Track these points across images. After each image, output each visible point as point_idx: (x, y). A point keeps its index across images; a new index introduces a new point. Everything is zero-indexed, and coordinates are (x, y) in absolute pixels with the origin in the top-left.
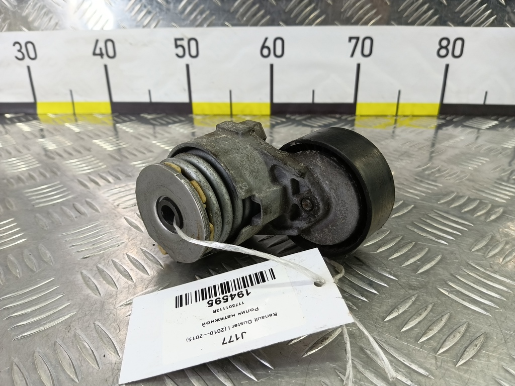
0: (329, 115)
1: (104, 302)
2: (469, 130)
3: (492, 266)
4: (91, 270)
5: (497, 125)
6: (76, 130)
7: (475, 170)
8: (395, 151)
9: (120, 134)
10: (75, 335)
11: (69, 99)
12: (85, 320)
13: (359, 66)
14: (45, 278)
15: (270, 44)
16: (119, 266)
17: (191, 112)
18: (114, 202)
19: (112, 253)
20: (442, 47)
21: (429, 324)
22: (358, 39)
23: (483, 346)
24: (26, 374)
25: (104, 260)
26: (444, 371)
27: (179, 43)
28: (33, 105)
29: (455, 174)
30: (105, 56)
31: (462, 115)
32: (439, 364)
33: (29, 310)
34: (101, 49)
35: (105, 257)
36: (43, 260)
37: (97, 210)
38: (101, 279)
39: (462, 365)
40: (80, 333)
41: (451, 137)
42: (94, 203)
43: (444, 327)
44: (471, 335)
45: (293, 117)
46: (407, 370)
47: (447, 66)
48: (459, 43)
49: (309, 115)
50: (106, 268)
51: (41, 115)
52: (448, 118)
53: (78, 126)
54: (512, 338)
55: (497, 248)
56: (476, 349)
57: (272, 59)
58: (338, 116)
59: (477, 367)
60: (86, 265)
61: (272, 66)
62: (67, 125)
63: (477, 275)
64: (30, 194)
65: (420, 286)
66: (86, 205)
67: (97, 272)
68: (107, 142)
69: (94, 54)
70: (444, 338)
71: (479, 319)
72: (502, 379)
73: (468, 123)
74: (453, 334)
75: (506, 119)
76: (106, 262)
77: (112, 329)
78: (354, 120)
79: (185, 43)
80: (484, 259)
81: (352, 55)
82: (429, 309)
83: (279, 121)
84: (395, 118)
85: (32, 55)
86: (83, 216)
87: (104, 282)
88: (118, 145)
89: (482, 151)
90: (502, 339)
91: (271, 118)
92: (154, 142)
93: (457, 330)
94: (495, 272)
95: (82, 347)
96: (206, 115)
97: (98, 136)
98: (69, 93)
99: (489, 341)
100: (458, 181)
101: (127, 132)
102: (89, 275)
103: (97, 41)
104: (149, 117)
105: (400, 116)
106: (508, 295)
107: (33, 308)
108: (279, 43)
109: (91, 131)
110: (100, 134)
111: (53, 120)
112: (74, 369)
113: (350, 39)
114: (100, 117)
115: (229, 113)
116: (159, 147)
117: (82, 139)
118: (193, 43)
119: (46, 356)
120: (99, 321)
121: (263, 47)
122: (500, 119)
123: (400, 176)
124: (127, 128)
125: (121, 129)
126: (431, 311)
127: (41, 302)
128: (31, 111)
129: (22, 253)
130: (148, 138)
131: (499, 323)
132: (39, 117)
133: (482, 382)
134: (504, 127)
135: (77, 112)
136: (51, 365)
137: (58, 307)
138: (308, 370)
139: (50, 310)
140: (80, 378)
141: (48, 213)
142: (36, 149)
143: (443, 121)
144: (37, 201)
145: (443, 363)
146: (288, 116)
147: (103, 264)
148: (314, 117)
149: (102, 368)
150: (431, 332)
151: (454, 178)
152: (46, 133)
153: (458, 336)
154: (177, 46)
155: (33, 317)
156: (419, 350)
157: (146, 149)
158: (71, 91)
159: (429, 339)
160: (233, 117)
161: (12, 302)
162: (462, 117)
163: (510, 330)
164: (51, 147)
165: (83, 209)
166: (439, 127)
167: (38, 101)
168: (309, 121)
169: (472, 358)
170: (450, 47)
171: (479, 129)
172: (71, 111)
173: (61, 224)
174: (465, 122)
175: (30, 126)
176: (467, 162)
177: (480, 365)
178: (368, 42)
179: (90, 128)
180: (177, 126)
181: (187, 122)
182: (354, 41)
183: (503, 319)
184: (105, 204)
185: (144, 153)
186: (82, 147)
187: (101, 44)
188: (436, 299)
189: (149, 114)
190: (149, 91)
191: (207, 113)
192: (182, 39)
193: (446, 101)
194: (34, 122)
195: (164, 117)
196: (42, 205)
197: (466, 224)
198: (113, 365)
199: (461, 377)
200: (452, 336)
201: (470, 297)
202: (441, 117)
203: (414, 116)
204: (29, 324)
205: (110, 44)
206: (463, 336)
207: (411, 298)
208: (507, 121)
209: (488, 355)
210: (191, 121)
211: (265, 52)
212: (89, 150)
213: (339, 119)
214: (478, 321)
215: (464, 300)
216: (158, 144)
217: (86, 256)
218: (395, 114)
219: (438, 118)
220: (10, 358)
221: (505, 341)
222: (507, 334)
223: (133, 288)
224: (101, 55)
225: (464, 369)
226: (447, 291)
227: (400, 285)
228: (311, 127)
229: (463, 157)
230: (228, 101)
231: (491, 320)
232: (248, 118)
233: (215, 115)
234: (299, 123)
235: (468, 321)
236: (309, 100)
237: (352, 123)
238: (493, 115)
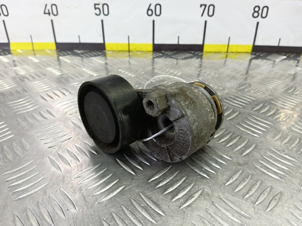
0: (188, 52)
1: (64, 176)
2: (269, 62)
3: (284, 150)
4: (55, 155)
5: (285, 59)
6: (36, 61)
7: (274, 89)
8: (227, 76)
9: (62, 64)
10: (49, 198)
11: (30, 41)
12: (54, 188)
13: (206, 22)
14: (27, 161)
15: (152, 8)
16: (71, 153)
17: (104, 49)
18: (64, 111)
19: (66, 144)
20: (255, 12)
21: (250, 187)
22: (206, 5)
23: (279, 200)
24: (23, 222)
25: (61, 148)
26: (259, 215)
27: (97, 6)
28: (8, 45)
29: (262, 91)
30: (51, 14)
32: (256, 211)
33: (20, 182)
34: (49, 10)
35: (62, 147)
36: (25, 150)
37: (54, 116)
38: (61, 161)
39: (268, 212)
40: (52, 196)
41: (259, 66)
42: (51, 111)
43: (258, 188)
44: (273, 193)
45: (166, 53)
46: (239, 215)
47: (258, 23)
48: (265, 9)
49: (176, 52)
50: (63, 154)
51: (13, 50)
52: (257, 54)
53: (36, 58)
54: (295, 195)
55: (286, 139)
56: (276, 201)
57: (154, 17)
58: (193, 52)
59: (277, 212)
60: (51, 152)
61: (154, 21)
62: (30, 57)
63: (276, 156)
64: (12, 105)
65: (244, 164)
66: (47, 112)
67: (58, 156)
68: (56, 69)
69: (45, 13)
70: (258, 195)
71: (277, 184)
72: (290, 219)
73: (269, 57)
75: (291, 55)
76: (63, 150)
77: (71, 193)
78: (202, 55)
79: (100, 7)
80: (279, 146)
81: (202, 15)
82: (249, 178)
83: (158, 56)
84: (226, 54)
85: (6, 14)
86: (46, 120)
87: (63, 163)
88: (61, 71)
89: (277, 76)
90: (290, 195)
91: (153, 53)
92: (84, 69)
93: (266, 190)
94: (286, 154)
95: (54, 205)
96: (114, 51)
97: (50, 66)
98: (30, 37)
99: (283, 197)
100: (264, 96)
101: (67, 62)
102: (53, 158)
103: (46, 5)
104: (79, 52)
105: (229, 52)
106: (293, 168)
107: (23, 181)
108: (158, 7)
109: (44, 62)
110: (50, 64)
111: (20, 54)
112: (51, 218)
113: (201, 5)
114: (49, 52)
115: (128, 49)
116: (87, 73)
117: (40, 67)
118: (105, 7)
119: (34, 211)
120: (63, 188)
121: (149, 9)
122: (287, 55)
123: (230, 93)
124: (66, 59)
125: (63, 60)
126: (251, 178)
127: (27, 177)
128: (6, 48)
129: (12, 145)
130: (80, 67)
131: (288, 186)
132: (12, 52)
133: (279, 221)
134: (290, 60)
135: (35, 49)
136: (38, 216)
137: (37, 179)
138: (184, 216)
139: (33, 182)
140: (55, 224)
141: (25, 118)
142: (13, 75)
143: (254, 56)
144: (17, 110)
145: (258, 210)
146: (163, 52)
147: (61, 151)
148: (179, 53)
149: (67, 217)
150: (251, 192)
151: (262, 94)
152: (17, 63)
153: (266, 194)
154: (96, 8)
155: (23, 186)
156: (245, 203)
157: (79, 74)
158: (31, 36)
159: (250, 196)
160: (130, 52)
161: (10, 177)
162: (265, 53)
163: (294, 190)
164: (22, 73)
165: (46, 115)
166: (251, 60)
167: (11, 42)
168: (176, 55)
169: (274, 207)
170: (260, 12)
171: (274, 61)
172: (31, 48)
173: (33, 125)
174: (267, 57)
175: (7, 58)
176: (269, 84)
177: (278, 211)
178: (211, 8)
179: (44, 60)
180: (97, 59)
181: (103, 56)
182: (203, 7)
183: (290, 183)
184: (58, 111)
185: (78, 77)
186: (41, 75)
187: (49, 7)
188: (253, 171)
189: (79, 50)
190: (79, 36)
191: (114, 49)
192: (99, 4)
193: (256, 44)
194: (9, 55)
195: (88, 52)
196: (20, 113)
197: (269, 124)
198: (73, 216)
199: (268, 219)
200: (263, 194)
201: (272, 170)
203: (237, 52)
204: (21, 191)
205: (54, 7)
206: (269, 194)
207: (240, 171)
208: (291, 56)
209: (283, 205)
211: (150, 12)
212: (45, 75)
213: (194, 54)
214: (277, 185)
215: (269, 172)
216: (87, 71)
217: (50, 147)
218: (226, 51)
219: (252, 54)
220: (13, 212)
221: (292, 196)
222: (292, 192)
223: (80, 166)
224: (49, 14)
225: (270, 214)
226: (260, 166)
227: (233, 163)
228: (177, 59)
229: (266, 80)
230: (127, 42)
231: (284, 184)
232: (139, 53)
233: (119, 51)
234: (170, 57)
235: (271, 184)
236: (176, 42)
237: (201, 57)
238: (283, 53)
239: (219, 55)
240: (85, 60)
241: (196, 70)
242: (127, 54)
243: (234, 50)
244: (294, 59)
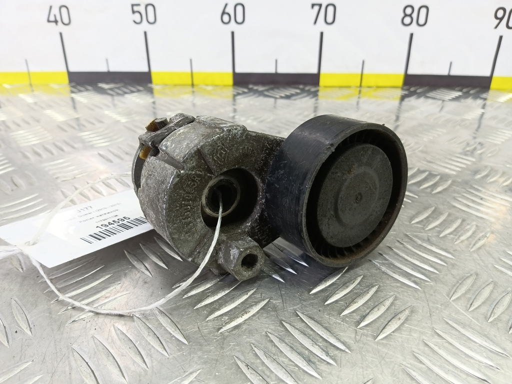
0: (293, 86)
1: (25, 277)
2: (430, 101)
3: (430, 238)
5: (460, 96)
7: (430, 141)
11: (25, 69)
13: (322, 34)
15: (230, 9)
17: (150, 81)
18: (54, 175)
20: (406, 15)
21: (355, 297)
22: (320, 5)
23: (407, 319)
26: (362, 345)
27: (136, 8)
30: (60, 23)
31: (426, 86)
32: (358, 338)
34: (55, 16)
39: (382, 339)
41: (413, 108)
42: (32, 176)
43: (369, 300)
44: (396, 308)
45: (255, 88)
46: (325, 343)
47: (412, 35)
48: (423, 11)
49: (272, 86)
52: (412, 89)
53: (32, 96)
54: (438, 311)
55: (438, 220)
56: (401, 321)
57: (233, 26)
58: (301, 87)
59: (398, 341)
61: (233, 34)
62: (21, 95)
63: (413, 247)
66: (24, 178)
70: (368, 311)
71: (407, 292)
72: (420, 352)
73: (431, 94)
74: (378, 307)
75: (470, 90)
77: (29, 305)
78: (318, 91)
79: (142, 9)
80: (422, 231)
82: (357, 282)
83: (240, 92)
84: (358, 89)
86: (19, 190)
89: (440, 123)
90: (427, 313)
91: (234, 88)
92: (107, 112)
93: (383, 303)
94: (432, 244)
96: (166, 85)
97: (50, 107)
98: (24, 62)
99: (413, 314)
100: (410, 153)
101: (82, 103)
103: (51, 8)
104: (107, 87)
105: (364, 87)
106: (441, 268)
108: (239, 8)
109: (44, 102)
110: (53, 104)
111: (8, 91)
113: (313, 5)
115: (190, 83)
116: (110, 117)
117: (34, 110)
118: (150, 9)
121: (224, 13)
122: (464, 90)
125: (78, 99)
126: (359, 283)
131: (428, 296)
133: (399, 356)
134: (466, 98)
135: (33, 82)
138: (223, 344)
143: (406, 92)
145: (362, 337)
146: (251, 86)
148: (278, 88)
149: (12, 344)
150: (355, 305)
153: (383, 309)
154: (134, 12)
156: (340, 324)
157: (97, 120)
158: (26, 61)
159: (353, 312)
160: (195, 87)
162: (427, 88)
163: (437, 304)
166: (403, 98)
168: (271, 92)
169: (393, 332)
170: (415, 16)
171: (443, 101)
172: (27, 82)
174: (428, 93)
176: (423, 134)
177: (400, 340)
178: (331, 9)
179: (44, 98)
181: (145, 92)
182: (316, 8)
183: (432, 292)
185: (93, 124)
186: (32, 120)
187: (55, 11)
188: (366, 271)
189: (107, 83)
190: (107, 60)
191: (167, 82)
192: (139, 5)
193: (410, 72)
195: (122, 86)
197: (410, 196)
199: (379, 352)
200: (376, 310)
201: (402, 269)
202: (405, 88)
203: (378, 87)
206: (388, 309)
208: (472, 92)
209: (411, 329)
210: (151, 91)
211: (226, 18)
212: (38, 121)
213: (302, 89)
214: (405, 294)
215: (394, 272)
216: (111, 114)
218: (358, 84)
219: (403, 89)
221: (431, 315)
222: (433, 307)
224: (56, 22)
225: (383, 343)
226: (379, 263)
228: (276, 98)
229: (421, 129)
230: (189, 71)
231: (419, 293)
232: (209, 88)
233: (175, 85)
234: (261, 94)
235: (395, 294)
236: (272, 70)
237: (315, 94)
238: (458, 86)
239: (345, 91)
240: (117, 98)
242: (190, 89)
243: (372, 84)
244: (476, 97)
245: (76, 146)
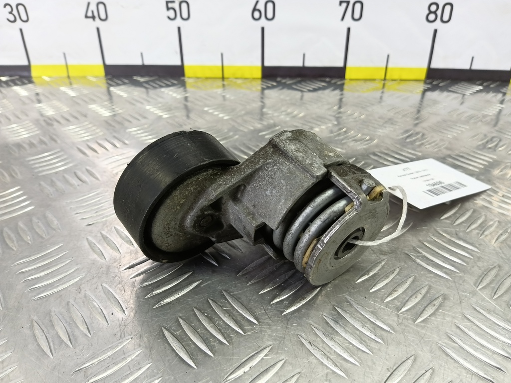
0: (319, 79)
1: (109, 267)
2: (455, 95)
3: (458, 233)
4: (96, 236)
5: (480, 91)
6: (72, 94)
7: (455, 138)
8: (380, 118)
9: (114, 98)
10: (85, 296)
11: (63, 63)
12: (93, 282)
13: (349, 29)
14: (54, 244)
15: (261, 6)
16: (121, 233)
17: (183, 74)
18: (113, 171)
19: (114, 220)
20: (430, 12)
21: (395, 286)
22: (348, 3)
23: (440, 306)
24: (45, 330)
25: (107, 227)
26: (404, 327)
27: (170, 5)
28: (28, 68)
29: (434, 142)
30: (97, 19)
31: (448, 79)
32: (400, 321)
33: (42, 274)
34: (93, 12)
35: (108, 224)
36: (51, 228)
37: (97, 179)
38: (106, 245)
39: (420, 322)
40: (90, 294)
41: (435, 102)
42: (94, 171)
43: (408, 288)
44: (431, 296)
45: (284, 81)
46: (372, 325)
47: (436, 31)
48: (448, 8)
49: (299, 79)
50: (110, 234)
51: (35, 77)
52: (435, 83)
53: (73, 89)
54: (466, 299)
55: (464, 216)
56: (434, 308)
57: (263, 22)
58: (328, 79)
59: (433, 324)
60: (91, 232)
61: (263, 29)
62: (63, 89)
63: (443, 241)
64: (32, 162)
65: (390, 252)
66: (86, 173)
67: (102, 238)
68: (103, 107)
69: (86, 17)
70: (407, 298)
71: (440, 282)
72: (453, 334)
73: (453, 88)
74: (415, 295)
75: (491, 84)
76: (109, 228)
77: (118, 291)
78: (343, 84)
79: (176, 6)
80: (451, 226)
81: (343, 19)
82: (396, 273)
83: (270, 85)
84: (383, 82)
85: (24, 18)
86: (84, 184)
87: (108, 247)
88: (113, 111)
89: (463, 119)
90: (457, 300)
91: (262, 81)
92: (148, 107)
93: (419, 291)
94: (460, 239)
95: (92, 306)
96: (198, 78)
97: (94, 101)
98: (62, 55)
99: (446, 301)
100: (436, 150)
101: (121, 97)
102: (94, 241)
103: (89, 4)
104: (142, 80)
105: (388, 80)
106: (468, 260)
107: (46, 272)
108: (270, 5)
109: (85, 95)
110: (95, 98)
111: (48, 83)
112: (87, 325)
113: (341, 2)
114: (94, 80)
115: (221, 76)
116: (152, 113)
117: (78, 104)
118: (184, 6)
119: (61, 315)
120: (106, 283)
121: (255, 9)
122: (485, 84)
123: (382, 144)
124: (121, 91)
125: (115, 93)
126: (398, 274)
127: (53, 266)
128: (25, 74)
129: (31, 221)
130: (142, 103)
131: (457, 285)
132: (34, 79)
133: (435, 336)
134: (488, 92)
135: (71, 74)
136: (67, 322)
137: (68, 271)
138: (287, 325)
139: (61, 274)
140: (92, 333)
141: (52, 181)
142: (34, 115)
143: (429, 86)
144: (41, 169)
145: (404, 320)
146: (279, 79)
147: (106, 231)
148: (305, 81)
149: (111, 325)
150: (396, 293)
151: (433, 146)
152: (42, 97)
153: (420, 297)
154: (168, 9)
155: (47, 280)
156: (383, 309)
157: (140, 115)
158: (64, 54)
159: (394, 299)
160: (225, 80)
161: (26, 267)
162: (449, 81)
163: (466, 292)
164: (50, 112)
165: (84, 177)
166: (425, 91)
167: (32, 64)
168: (299, 85)
169: (429, 316)
170: (439, 13)
171: (464, 95)
172: (65, 74)
173: (64, 192)
174: (450, 87)
175: (26, 90)
176: (447, 130)
177: (435, 323)
178: (358, 6)
179: (86, 92)
180: (170, 91)
181: (179, 86)
182: (344, 5)
183: (461, 282)
184: (105, 172)
185: (138, 120)
186: (80, 115)
187: (93, 7)
188: (403, 263)
189: (142, 76)
190: (142, 54)
191: (199, 75)
193: (433, 66)
194: (30, 86)
195: (156, 79)
196: (44, 173)
198: (120, 322)
199: (418, 333)
200: (414, 297)
201: (434, 262)
202: (428, 81)
203: (402, 80)
204: (44, 287)
205: (101, 7)
206: (424, 297)
207: (381, 263)
208: (492, 86)
209: (444, 313)
210: (183, 84)
211: (257, 15)
212: (85, 116)
213: (329, 83)
214: (438, 283)
215: (428, 264)
216: (152, 110)
217: (90, 224)
218: (383, 77)
219: (425, 82)
220: (30, 316)
221: (460, 302)
222: (463, 295)
223: (134, 253)
224: (93, 17)
225: (421, 326)
226: (414, 256)
227: (372, 250)
228: (302, 91)
229: (444, 125)
230: (220, 64)
231: (450, 283)
232: (239, 82)
233: (207, 78)
234: (289, 87)
235: (430, 283)
236: (299, 64)
237: (341, 87)
238: (478, 80)
239: (371, 85)
240: (152, 92)
241: (329, 109)
242: (220, 83)
243: (396, 77)
244: (497, 90)
245: (127, 142)
